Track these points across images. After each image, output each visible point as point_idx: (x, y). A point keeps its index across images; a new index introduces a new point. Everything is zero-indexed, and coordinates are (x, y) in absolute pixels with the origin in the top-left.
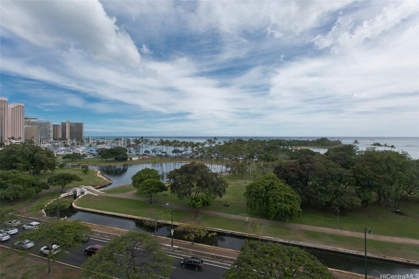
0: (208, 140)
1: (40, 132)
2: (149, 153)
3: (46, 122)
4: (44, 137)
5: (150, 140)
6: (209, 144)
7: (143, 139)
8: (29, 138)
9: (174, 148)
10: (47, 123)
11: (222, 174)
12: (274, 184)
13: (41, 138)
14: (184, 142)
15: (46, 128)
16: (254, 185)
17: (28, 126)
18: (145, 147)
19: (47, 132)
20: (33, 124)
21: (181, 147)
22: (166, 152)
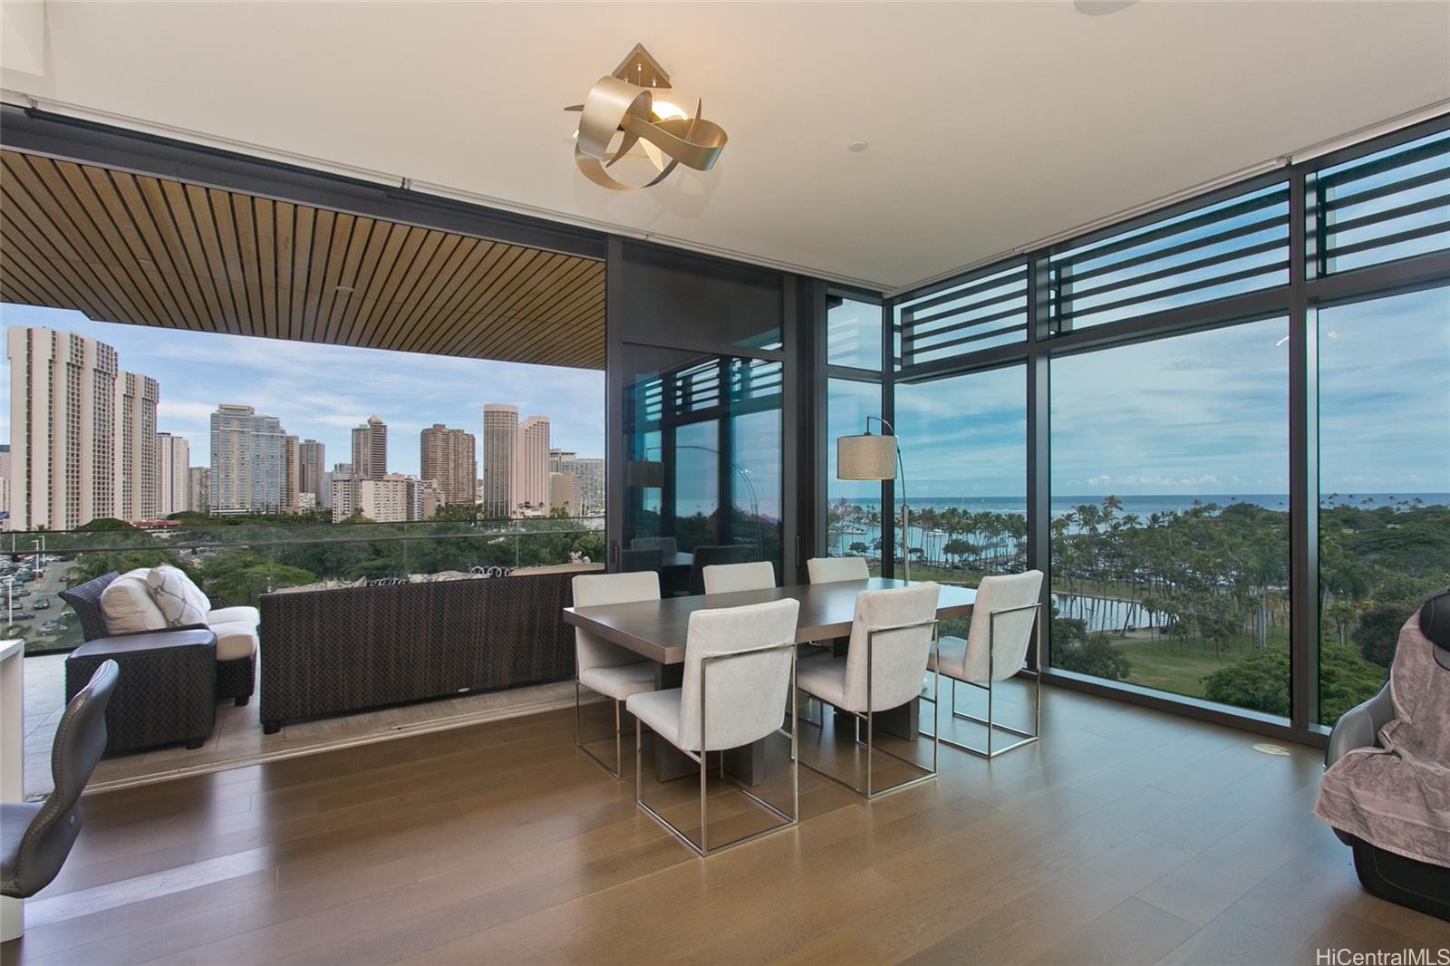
0: (1082, 509)
1: (582, 488)
2: (866, 552)
3: (594, 462)
4: (591, 502)
5: (874, 509)
6: (1082, 522)
7: (846, 504)
8: (559, 505)
9: (947, 535)
10: (596, 464)
11: (1128, 634)
12: (1332, 678)
13: (583, 506)
14: (986, 515)
15: (595, 477)
16: (1237, 674)
17: (557, 474)
18: (850, 534)
19: (596, 489)
20: (566, 467)
21: (975, 534)
22: (920, 550)
